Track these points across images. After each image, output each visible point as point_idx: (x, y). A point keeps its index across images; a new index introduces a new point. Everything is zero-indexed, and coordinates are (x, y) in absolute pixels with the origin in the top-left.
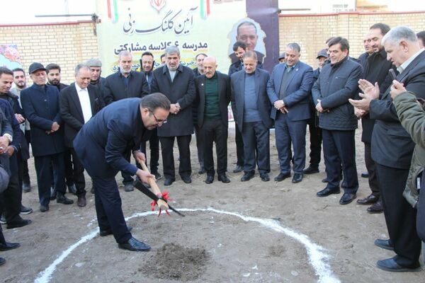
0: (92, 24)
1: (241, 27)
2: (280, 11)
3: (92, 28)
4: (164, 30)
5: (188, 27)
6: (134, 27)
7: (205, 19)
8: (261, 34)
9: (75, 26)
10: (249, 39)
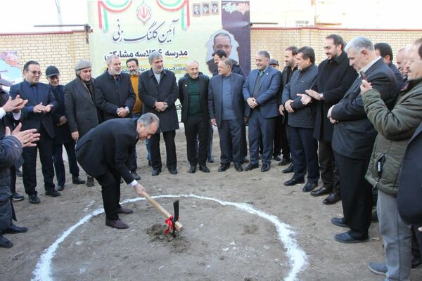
0: (84, 33)
1: (218, 38)
2: (251, 24)
3: (84, 37)
4: (149, 39)
5: (170, 37)
6: (122, 37)
7: (186, 30)
8: (235, 44)
9: (69, 35)
10: (224, 48)
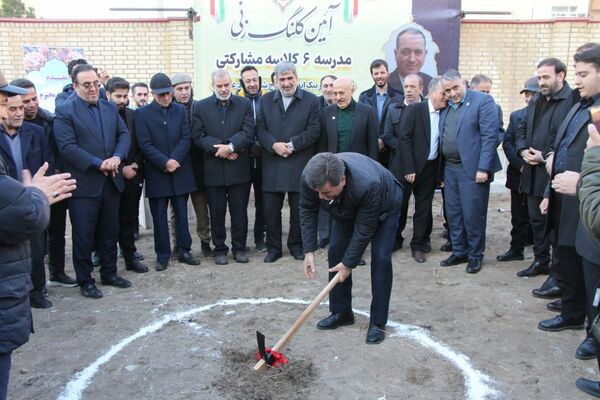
0: (187, 23)
1: (403, 36)
2: (463, 15)
3: (187, 28)
4: (289, 35)
5: (324, 32)
6: (247, 30)
7: (350, 21)
8: (432, 48)
9: (164, 24)
10: (413, 54)
